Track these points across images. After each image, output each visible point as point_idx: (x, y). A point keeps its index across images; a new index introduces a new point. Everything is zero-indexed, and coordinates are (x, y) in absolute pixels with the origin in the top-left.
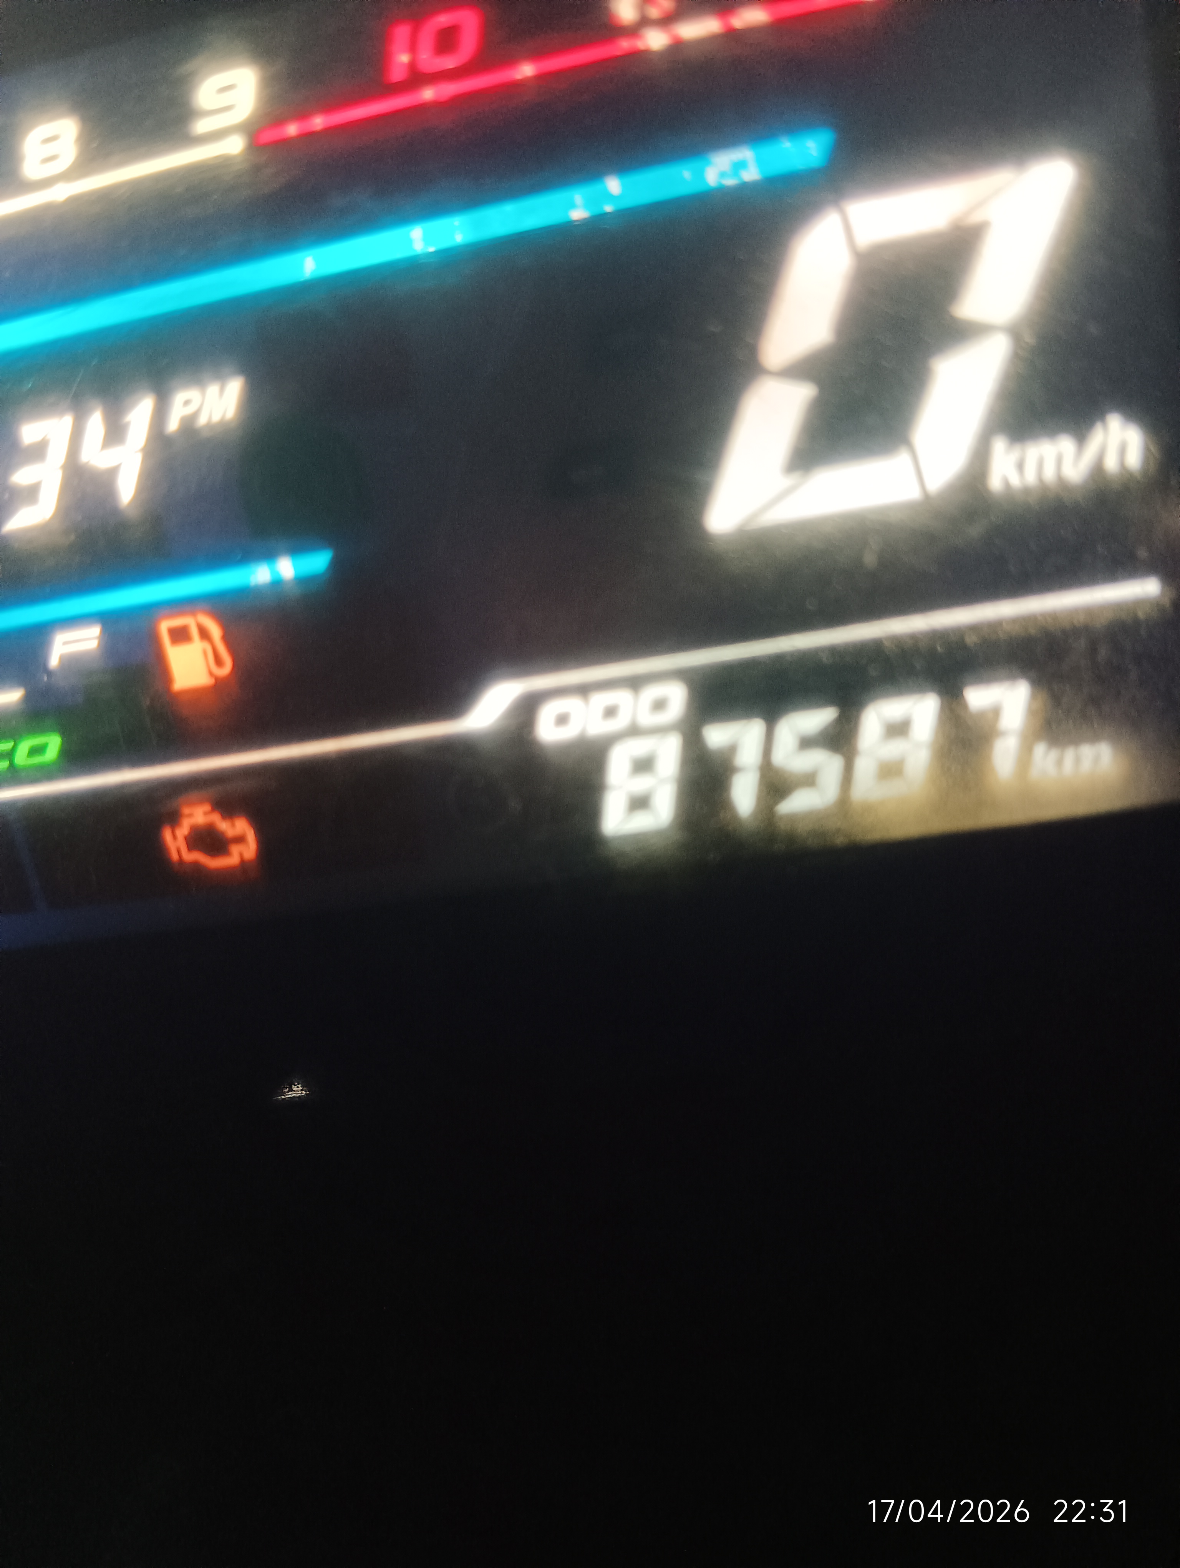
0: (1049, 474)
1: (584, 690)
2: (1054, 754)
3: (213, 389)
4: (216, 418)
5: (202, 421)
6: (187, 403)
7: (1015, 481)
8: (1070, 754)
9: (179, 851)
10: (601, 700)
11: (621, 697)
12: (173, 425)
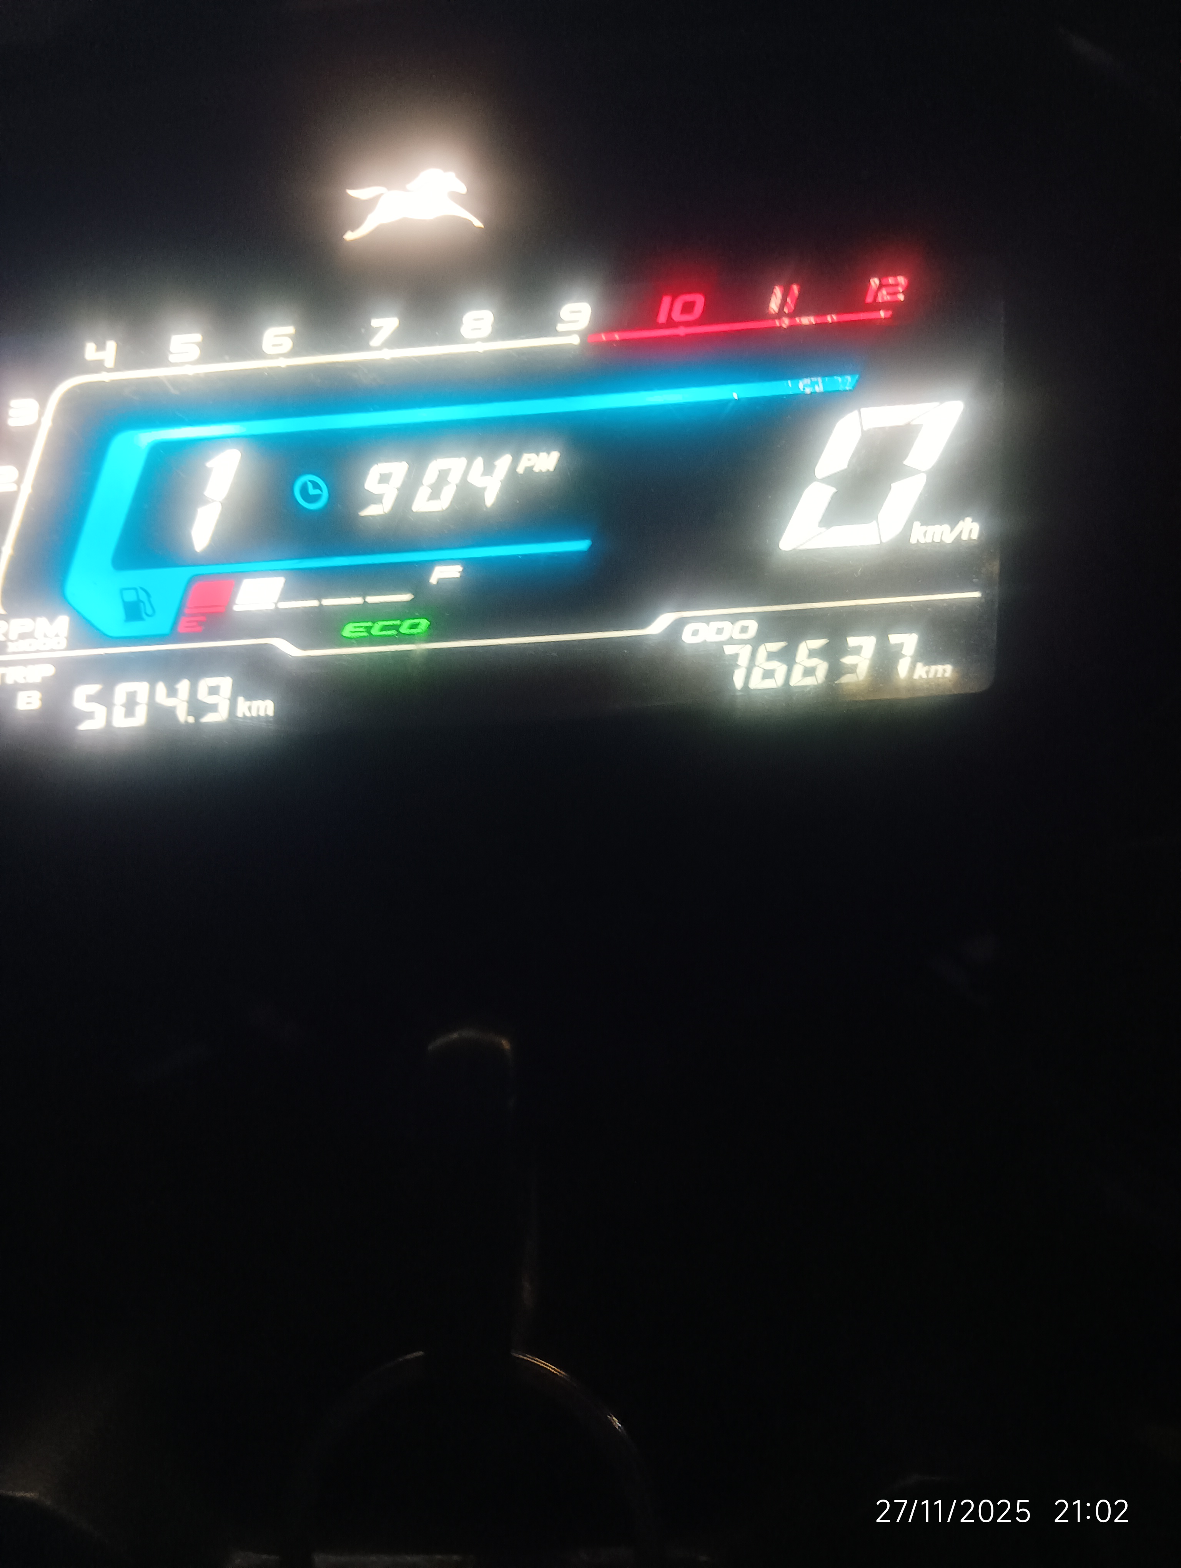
0: (937, 540)
2: (926, 668)
3: (543, 455)
5: (536, 469)
6: (529, 460)
7: (922, 541)
8: (933, 668)
10: (715, 625)
11: (726, 625)
12: (520, 470)
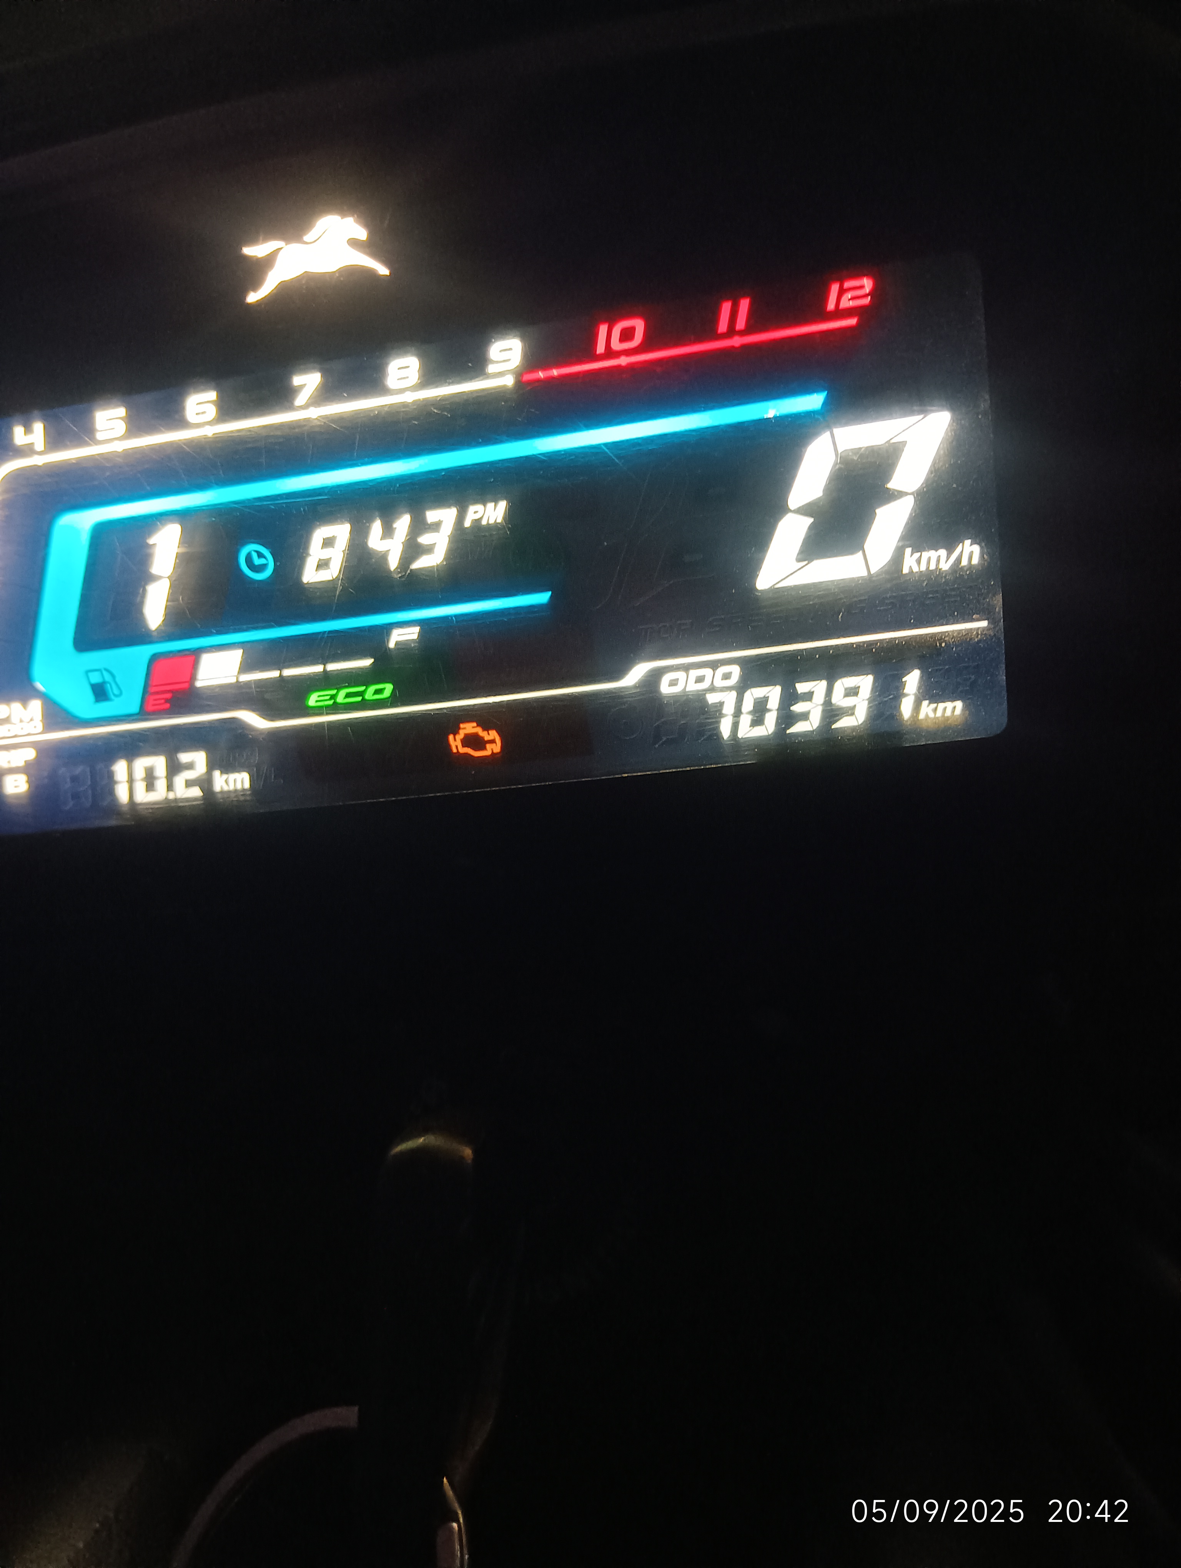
0: (932, 567)
1: (686, 668)
2: (933, 706)
3: (491, 505)
4: (492, 521)
5: (484, 522)
6: (475, 512)
7: (915, 569)
8: (941, 706)
9: (457, 747)
10: (694, 673)
11: (707, 672)
12: (467, 524)
